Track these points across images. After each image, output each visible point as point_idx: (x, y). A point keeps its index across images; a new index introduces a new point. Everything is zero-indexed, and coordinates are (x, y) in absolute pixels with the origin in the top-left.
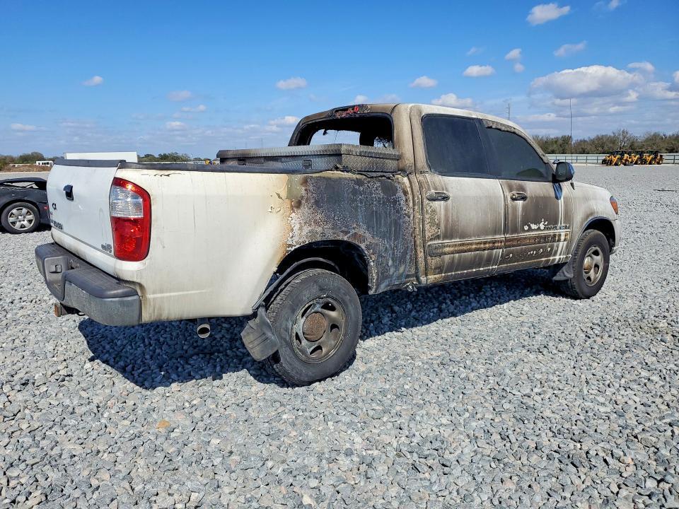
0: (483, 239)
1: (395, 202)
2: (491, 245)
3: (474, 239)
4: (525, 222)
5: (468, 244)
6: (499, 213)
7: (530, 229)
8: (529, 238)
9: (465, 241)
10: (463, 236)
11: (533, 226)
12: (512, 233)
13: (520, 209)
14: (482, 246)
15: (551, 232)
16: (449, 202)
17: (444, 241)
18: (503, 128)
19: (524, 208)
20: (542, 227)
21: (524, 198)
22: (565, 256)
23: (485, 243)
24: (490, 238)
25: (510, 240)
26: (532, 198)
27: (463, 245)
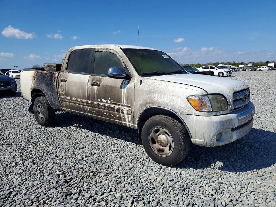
0: (78, 100)
1: (52, 81)
2: (82, 103)
3: (75, 99)
4: (98, 97)
5: (73, 100)
6: (85, 90)
7: (101, 101)
8: (101, 106)
9: (72, 99)
10: (71, 97)
11: (103, 100)
12: (92, 101)
13: (96, 90)
14: (78, 102)
15: (116, 106)
16: (66, 82)
17: (66, 97)
18: (104, 51)
19: (98, 90)
20: (109, 102)
21: (98, 86)
22: (132, 125)
23: (79, 102)
24: (81, 100)
25: (90, 104)
26: (103, 86)
27: (71, 100)
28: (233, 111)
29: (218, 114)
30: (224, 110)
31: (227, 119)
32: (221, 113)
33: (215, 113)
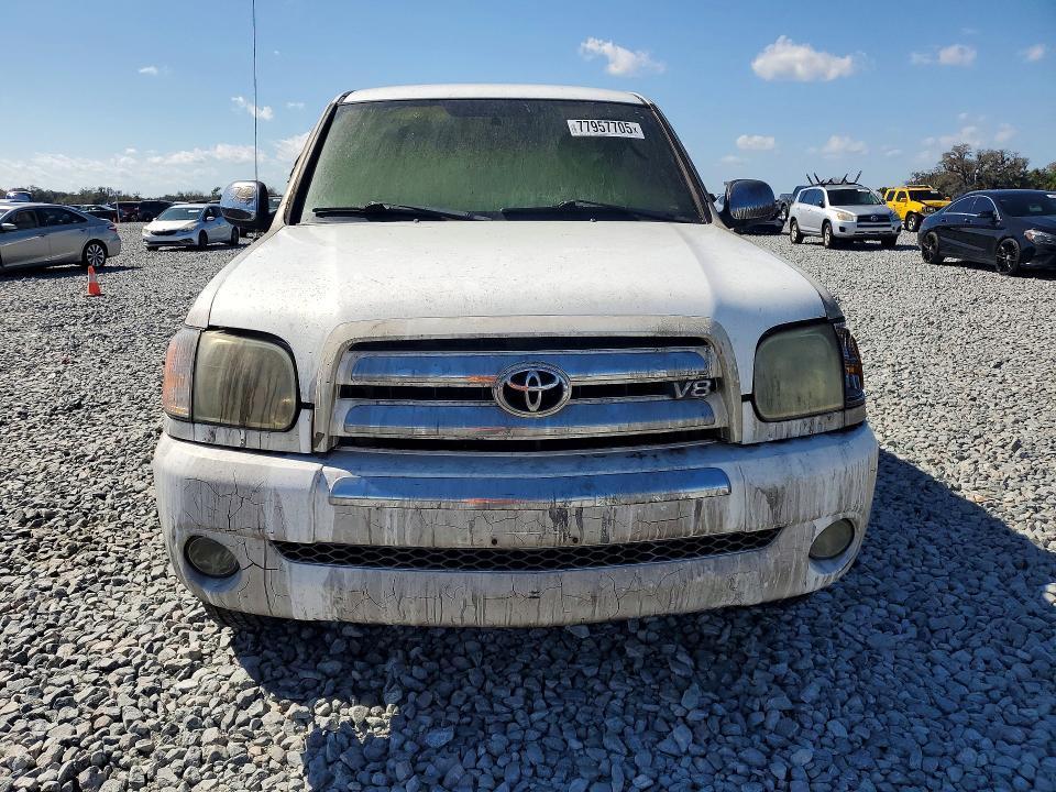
28: (334, 451)
29: (220, 440)
30: (261, 430)
31: (227, 476)
32: (238, 437)
33: (201, 432)
